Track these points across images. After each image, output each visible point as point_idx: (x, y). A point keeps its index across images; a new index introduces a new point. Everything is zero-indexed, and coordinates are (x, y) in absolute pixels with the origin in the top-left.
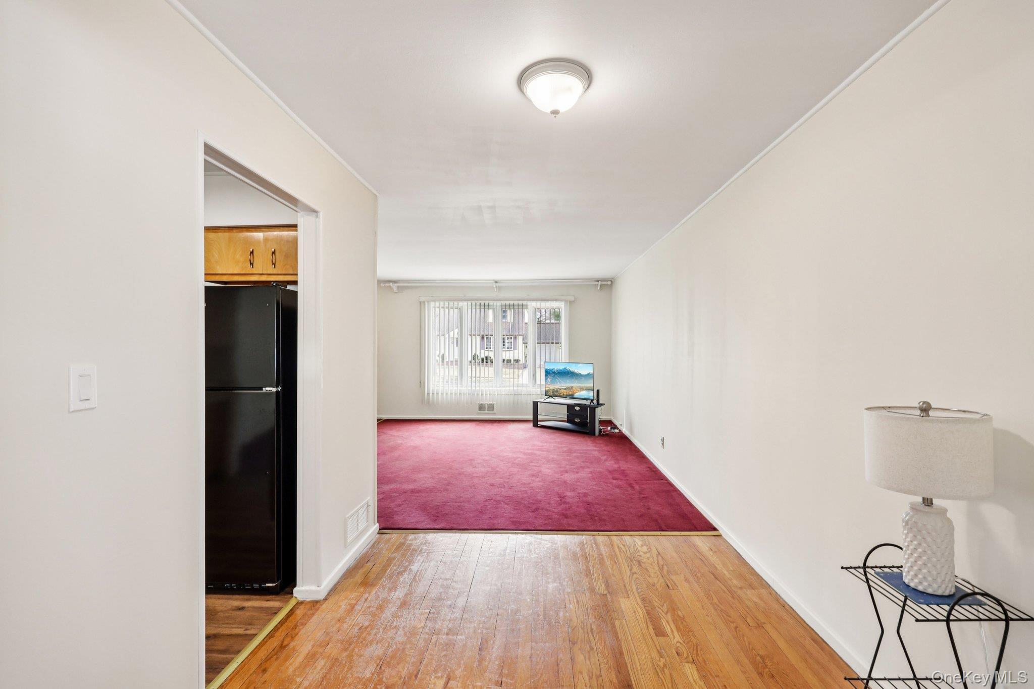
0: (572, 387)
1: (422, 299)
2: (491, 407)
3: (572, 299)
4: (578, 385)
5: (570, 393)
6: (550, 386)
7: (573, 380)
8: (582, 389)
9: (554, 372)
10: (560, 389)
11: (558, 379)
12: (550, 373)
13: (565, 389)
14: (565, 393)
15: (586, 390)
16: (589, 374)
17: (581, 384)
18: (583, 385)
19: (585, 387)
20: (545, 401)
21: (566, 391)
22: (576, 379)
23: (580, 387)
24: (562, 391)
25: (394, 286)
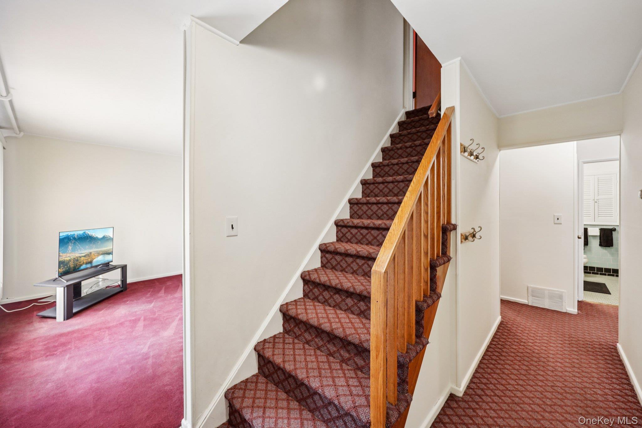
0: (91, 253)
4: (95, 250)
5: (89, 260)
6: (71, 255)
7: (91, 245)
8: (99, 254)
9: (74, 238)
10: (80, 257)
11: (79, 246)
12: (71, 239)
13: (85, 256)
14: (85, 261)
15: (102, 254)
17: (98, 248)
18: (100, 249)
19: (101, 251)
22: (94, 243)
23: (97, 252)
24: (82, 258)
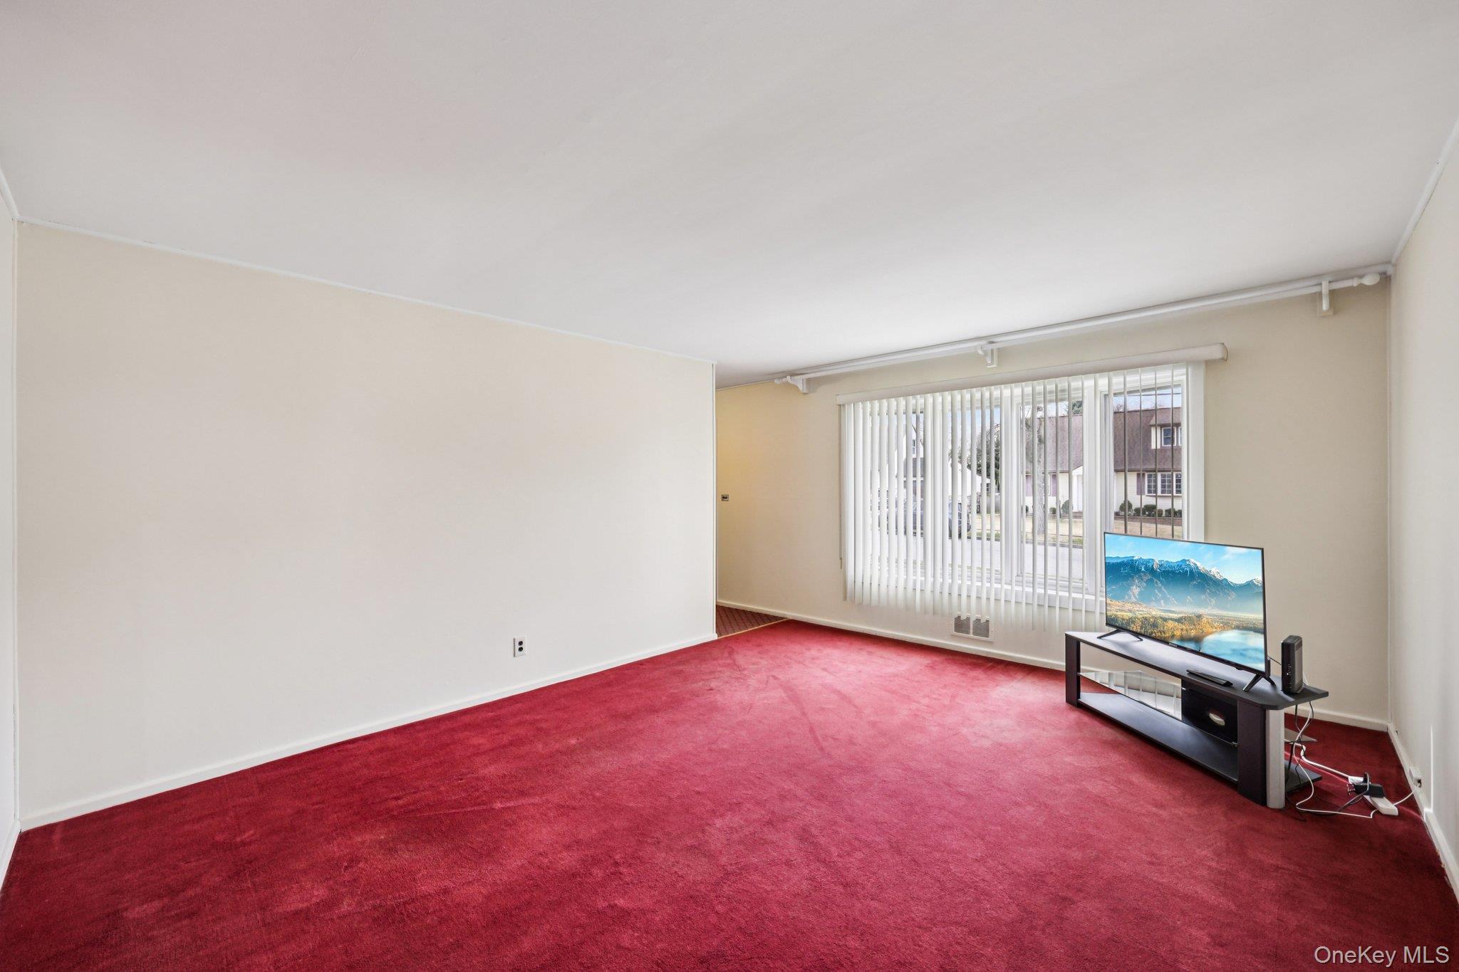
0: (1199, 617)
1: (840, 400)
2: (982, 629)
3: (1216, 353)
4: (1216, 612)
5: (1193, 633)
6: (1136, 608)
7: (1203, 597)
8: (1226, 625)
9: (1151, 571)
10: (1165, 620)
11: (1161, 590)
12: (1139, 571)
13: (1179, 620)
14: (1178, 633)
15: (1238, 628)
16: (1249, 585)
17: (1227, 610)
18: (1231, 614)
19: (1236, 619)
20: (1099, 642)
21: (1180, 626)
22: (1213, 594)
23: (1221, 618)
24: (1170, 624)
25: (799, 382)
